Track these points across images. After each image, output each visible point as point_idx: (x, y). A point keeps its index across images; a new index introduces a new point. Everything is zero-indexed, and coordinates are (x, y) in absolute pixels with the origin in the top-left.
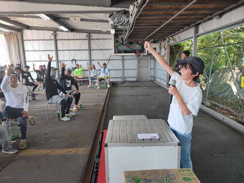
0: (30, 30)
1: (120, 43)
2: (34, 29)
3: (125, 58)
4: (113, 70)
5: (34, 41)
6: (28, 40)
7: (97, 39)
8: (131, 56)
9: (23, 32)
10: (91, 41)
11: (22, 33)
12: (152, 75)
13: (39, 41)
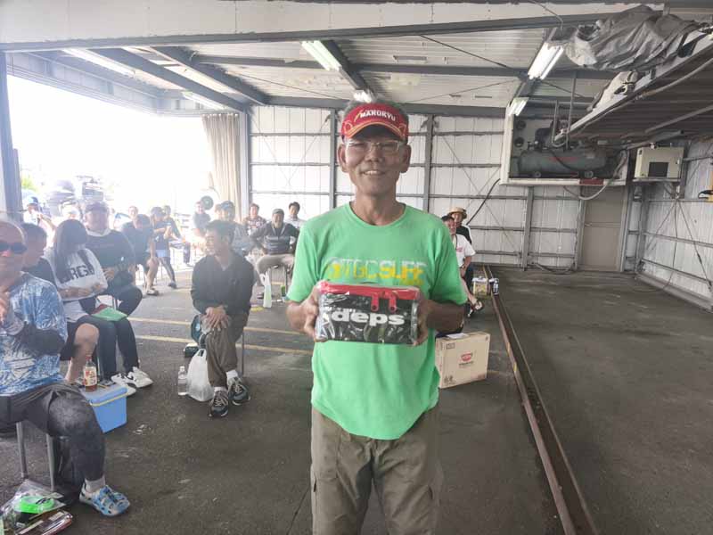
0: (271, 107)
1: (529, 146)
2: (282, 105)
3: (539, 193)
4: (495, 229)
5: (277, 137)
6: (262, 134)
7: (457, 134)
8: (561, 189)
9: (252, 112)
10: (435, 137)
11: (248, 115)
12: (630, 253)
13: (292, 137)
